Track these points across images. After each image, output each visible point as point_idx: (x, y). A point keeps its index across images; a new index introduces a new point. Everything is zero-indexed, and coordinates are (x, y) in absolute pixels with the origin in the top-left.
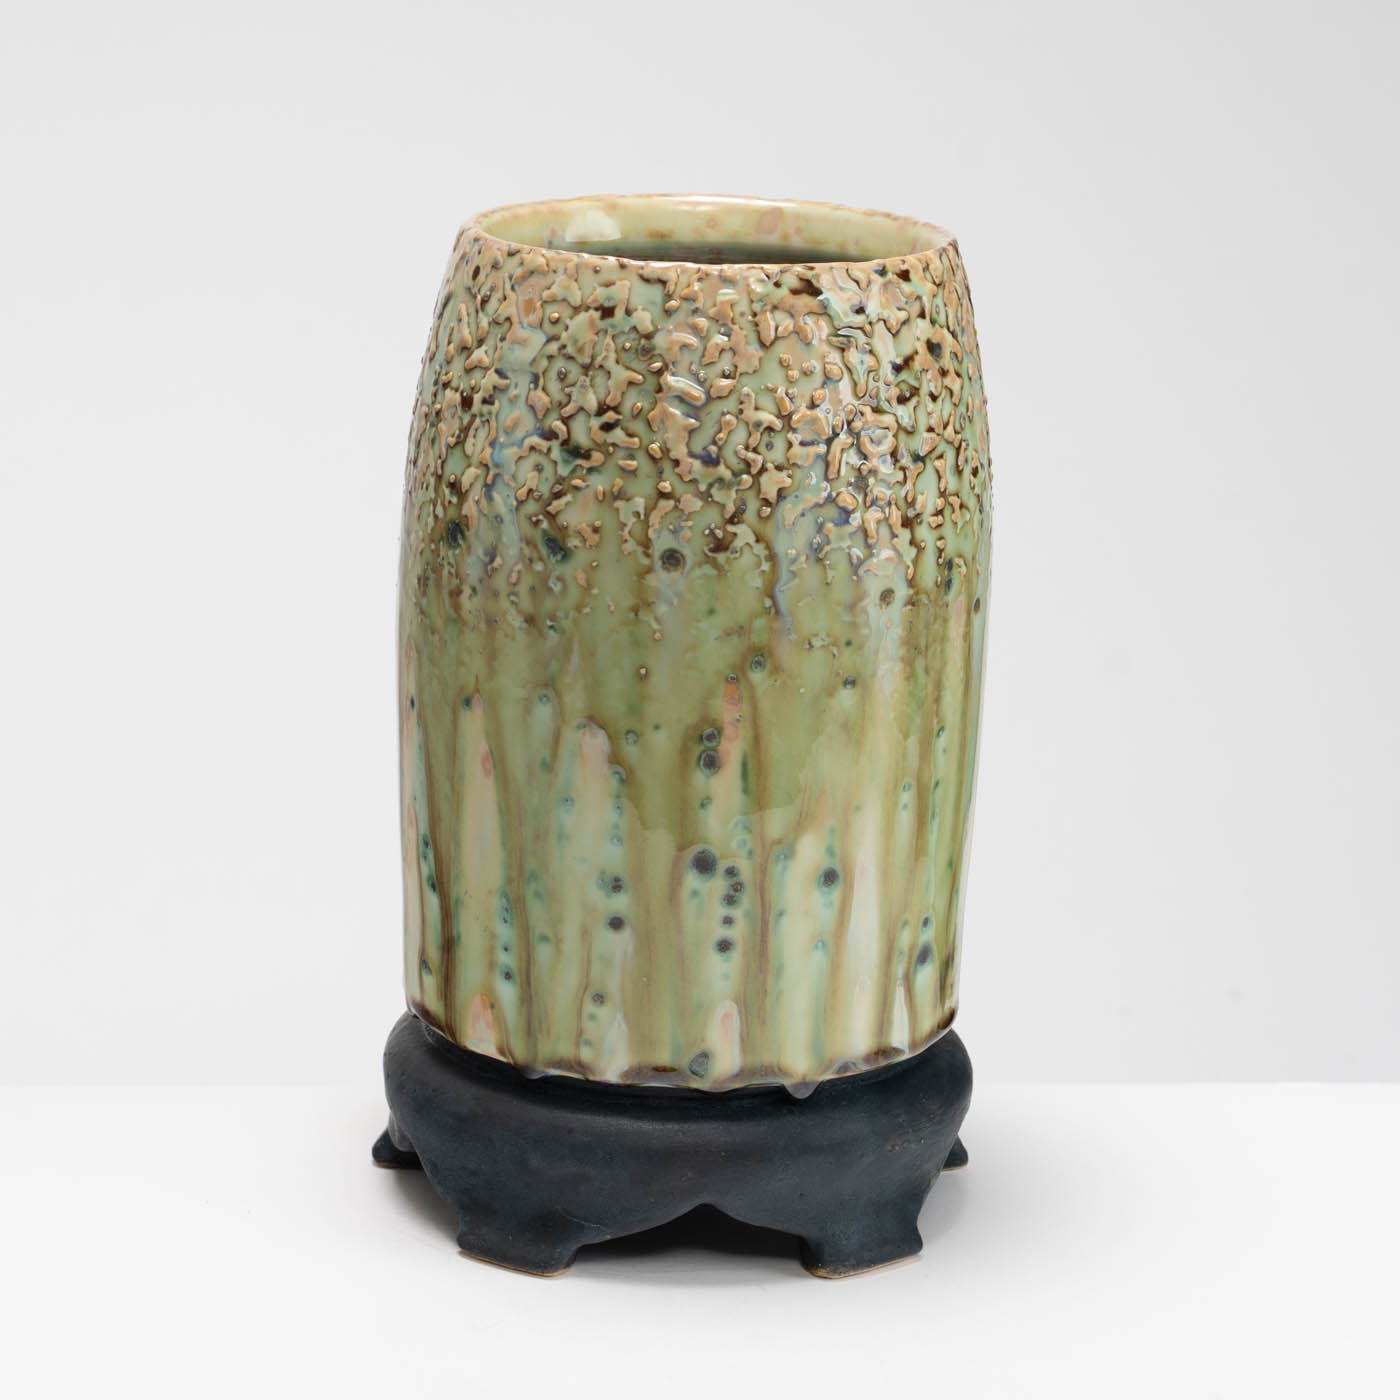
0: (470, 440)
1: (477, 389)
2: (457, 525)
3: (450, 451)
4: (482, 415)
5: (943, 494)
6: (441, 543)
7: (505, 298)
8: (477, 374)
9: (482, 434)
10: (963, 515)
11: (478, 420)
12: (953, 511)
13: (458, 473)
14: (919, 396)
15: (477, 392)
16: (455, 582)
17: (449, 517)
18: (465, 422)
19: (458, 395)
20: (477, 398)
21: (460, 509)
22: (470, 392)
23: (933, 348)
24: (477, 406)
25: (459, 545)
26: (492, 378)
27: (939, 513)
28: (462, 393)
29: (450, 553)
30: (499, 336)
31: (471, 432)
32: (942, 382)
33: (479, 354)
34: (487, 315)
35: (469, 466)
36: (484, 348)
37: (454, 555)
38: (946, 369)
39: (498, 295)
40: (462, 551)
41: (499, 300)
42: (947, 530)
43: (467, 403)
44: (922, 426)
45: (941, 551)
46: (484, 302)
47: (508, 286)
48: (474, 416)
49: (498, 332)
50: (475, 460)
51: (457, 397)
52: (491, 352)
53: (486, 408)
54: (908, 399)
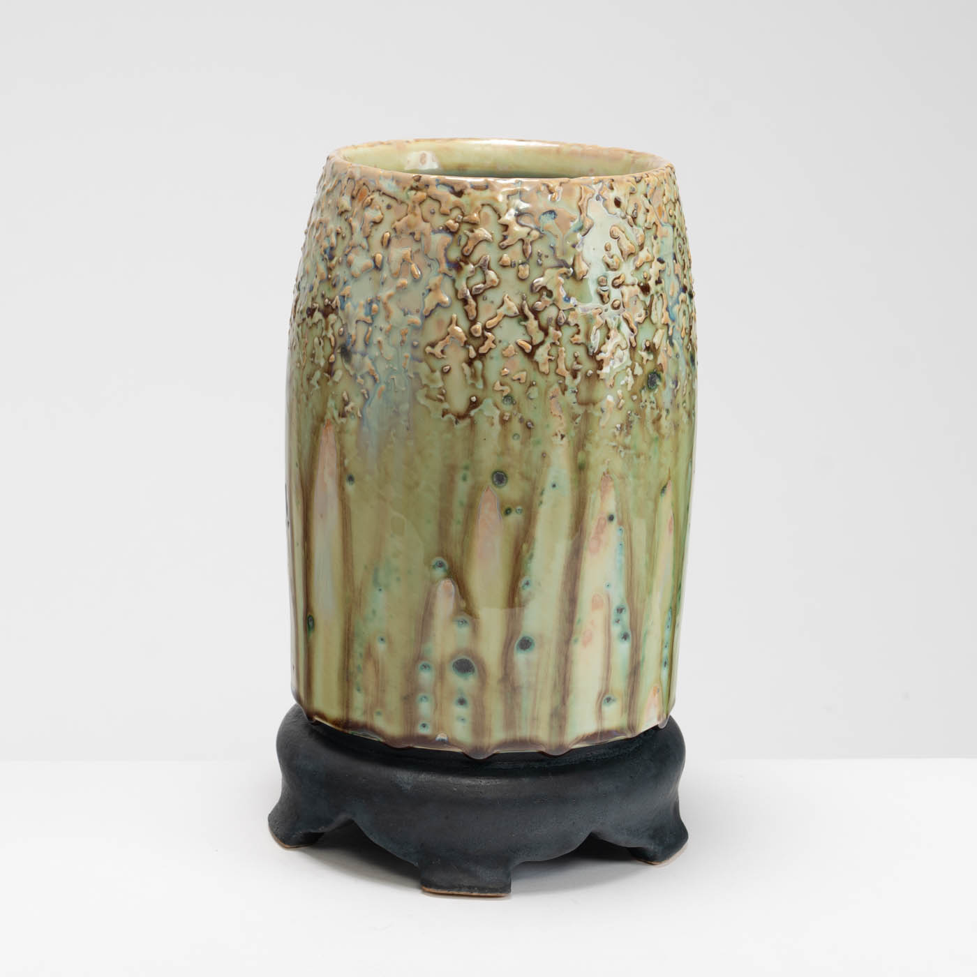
0: (654, 313)
1: (648, 278)
2: (655, 373)
3: (639, 327)
4: (657, 293)
6: (643, 391)
7: (648, 211)
8: (646, 267)
9: (659, 304)
11: (655, 297)
13: (650, 339)
15: (650, 279)
16: (656, 412)
17: (646, 372)
18: (648, 303)
19: (636, 287)
20: (651, 283)
21: (656, 362)
22: (644, 281)
24: (653, 288)
25: (657, 386)
26: (657, 266)
28: (639, 285)
29: (651, 395)
30: (653, 237)
31: (653, 307)
33: (643, 255)
34: (640, 226)
35: (657, 330)
36: (645, 248)
37: (654, 395)
39: (642, 210)
40: (659, 389)
41: (644, 213)
43: (645, 289)
46: (634, 218)
47: (646, 202)
48: (652, 296)
49: (651, 233)
50: (659, 325)
51: (637, 289)
52: (650, 249)
53: (659, 287)
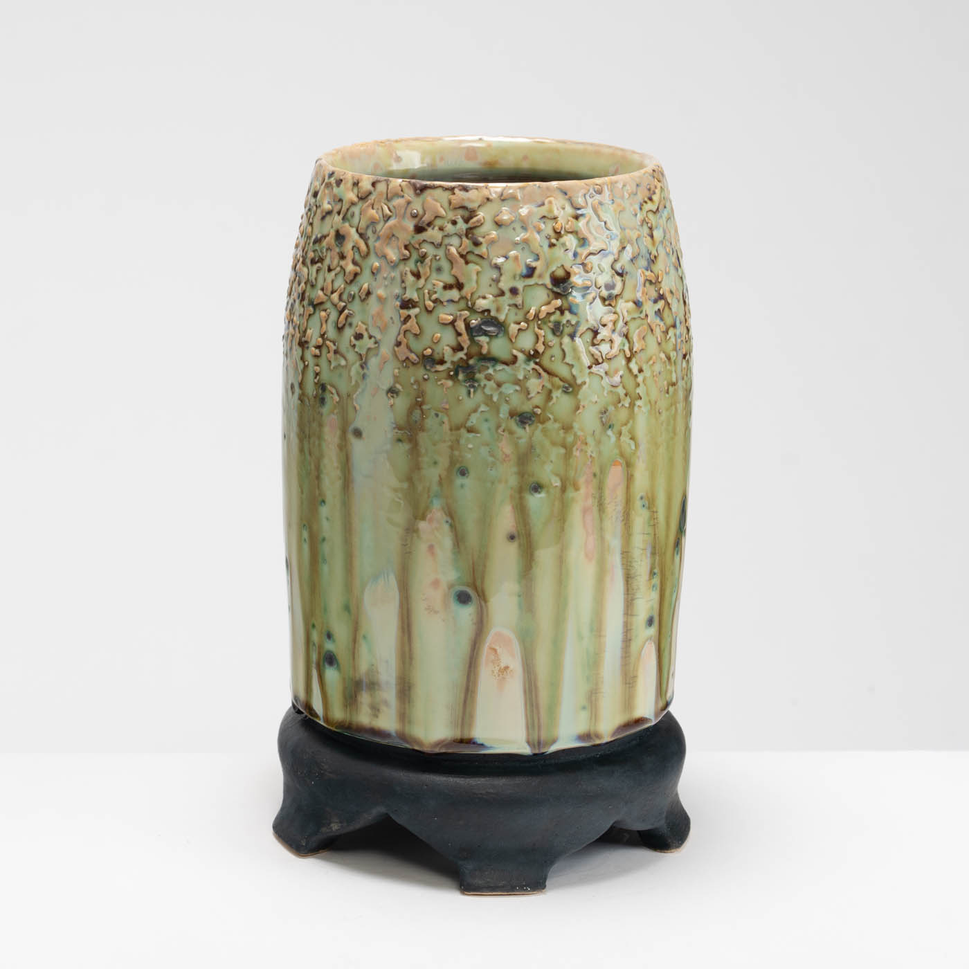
5: (322, 336)
10: (336, 359)
12: (329, 352)
14: (322, 264)
23: (340, 237)
27: (318, 347)
32: (339, 263)
38: (345, 254)
42: (323, 361)
44: (319, 285)
45: (317, 374)
54: (316, 263)
